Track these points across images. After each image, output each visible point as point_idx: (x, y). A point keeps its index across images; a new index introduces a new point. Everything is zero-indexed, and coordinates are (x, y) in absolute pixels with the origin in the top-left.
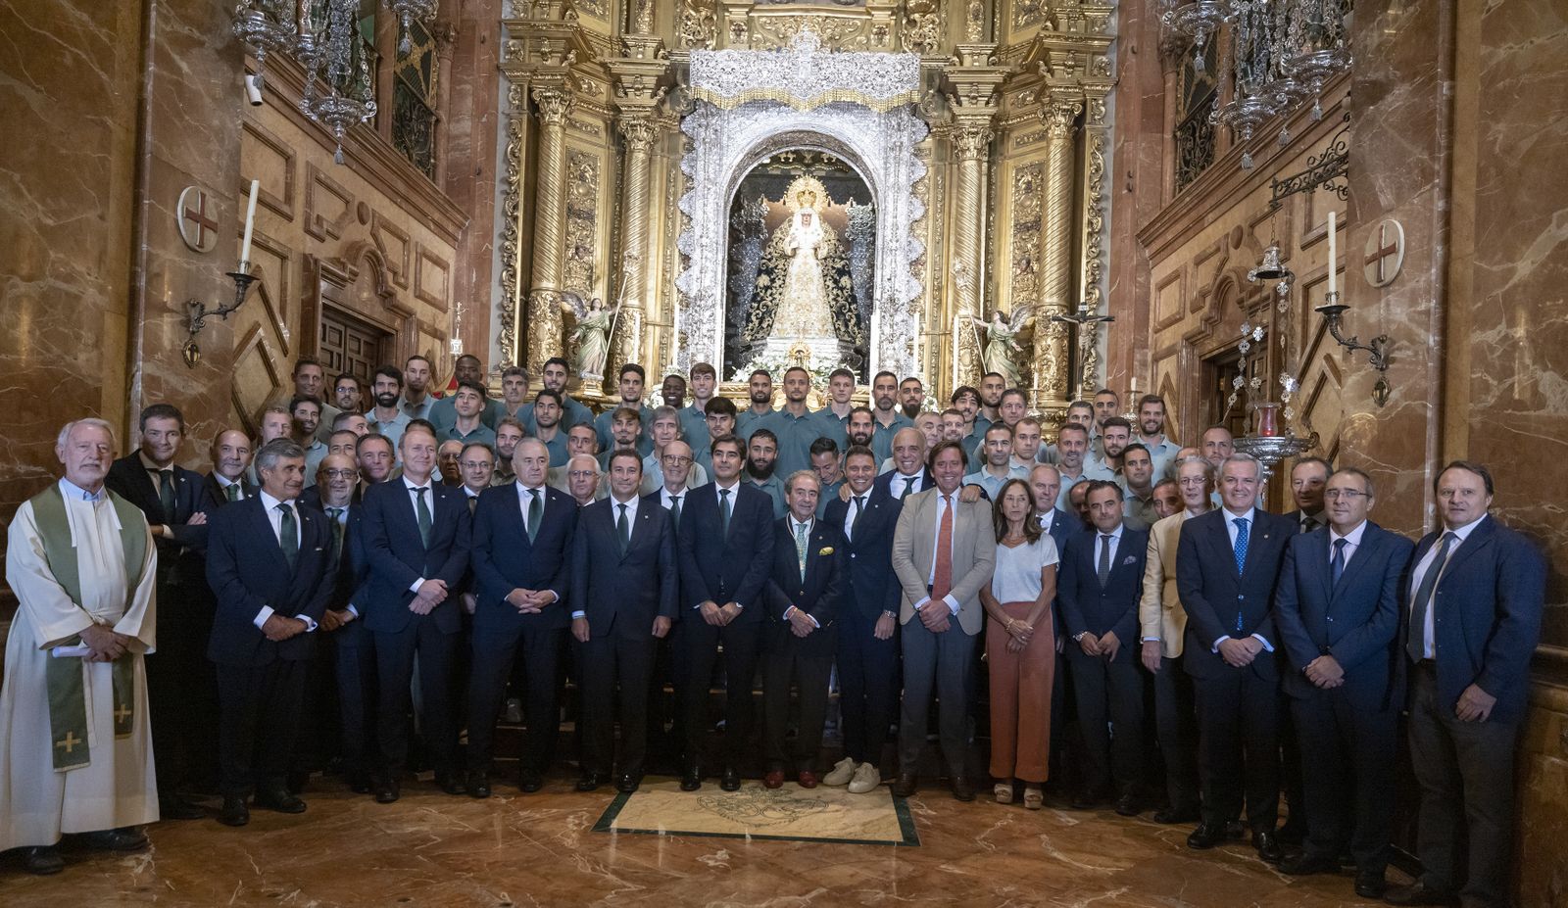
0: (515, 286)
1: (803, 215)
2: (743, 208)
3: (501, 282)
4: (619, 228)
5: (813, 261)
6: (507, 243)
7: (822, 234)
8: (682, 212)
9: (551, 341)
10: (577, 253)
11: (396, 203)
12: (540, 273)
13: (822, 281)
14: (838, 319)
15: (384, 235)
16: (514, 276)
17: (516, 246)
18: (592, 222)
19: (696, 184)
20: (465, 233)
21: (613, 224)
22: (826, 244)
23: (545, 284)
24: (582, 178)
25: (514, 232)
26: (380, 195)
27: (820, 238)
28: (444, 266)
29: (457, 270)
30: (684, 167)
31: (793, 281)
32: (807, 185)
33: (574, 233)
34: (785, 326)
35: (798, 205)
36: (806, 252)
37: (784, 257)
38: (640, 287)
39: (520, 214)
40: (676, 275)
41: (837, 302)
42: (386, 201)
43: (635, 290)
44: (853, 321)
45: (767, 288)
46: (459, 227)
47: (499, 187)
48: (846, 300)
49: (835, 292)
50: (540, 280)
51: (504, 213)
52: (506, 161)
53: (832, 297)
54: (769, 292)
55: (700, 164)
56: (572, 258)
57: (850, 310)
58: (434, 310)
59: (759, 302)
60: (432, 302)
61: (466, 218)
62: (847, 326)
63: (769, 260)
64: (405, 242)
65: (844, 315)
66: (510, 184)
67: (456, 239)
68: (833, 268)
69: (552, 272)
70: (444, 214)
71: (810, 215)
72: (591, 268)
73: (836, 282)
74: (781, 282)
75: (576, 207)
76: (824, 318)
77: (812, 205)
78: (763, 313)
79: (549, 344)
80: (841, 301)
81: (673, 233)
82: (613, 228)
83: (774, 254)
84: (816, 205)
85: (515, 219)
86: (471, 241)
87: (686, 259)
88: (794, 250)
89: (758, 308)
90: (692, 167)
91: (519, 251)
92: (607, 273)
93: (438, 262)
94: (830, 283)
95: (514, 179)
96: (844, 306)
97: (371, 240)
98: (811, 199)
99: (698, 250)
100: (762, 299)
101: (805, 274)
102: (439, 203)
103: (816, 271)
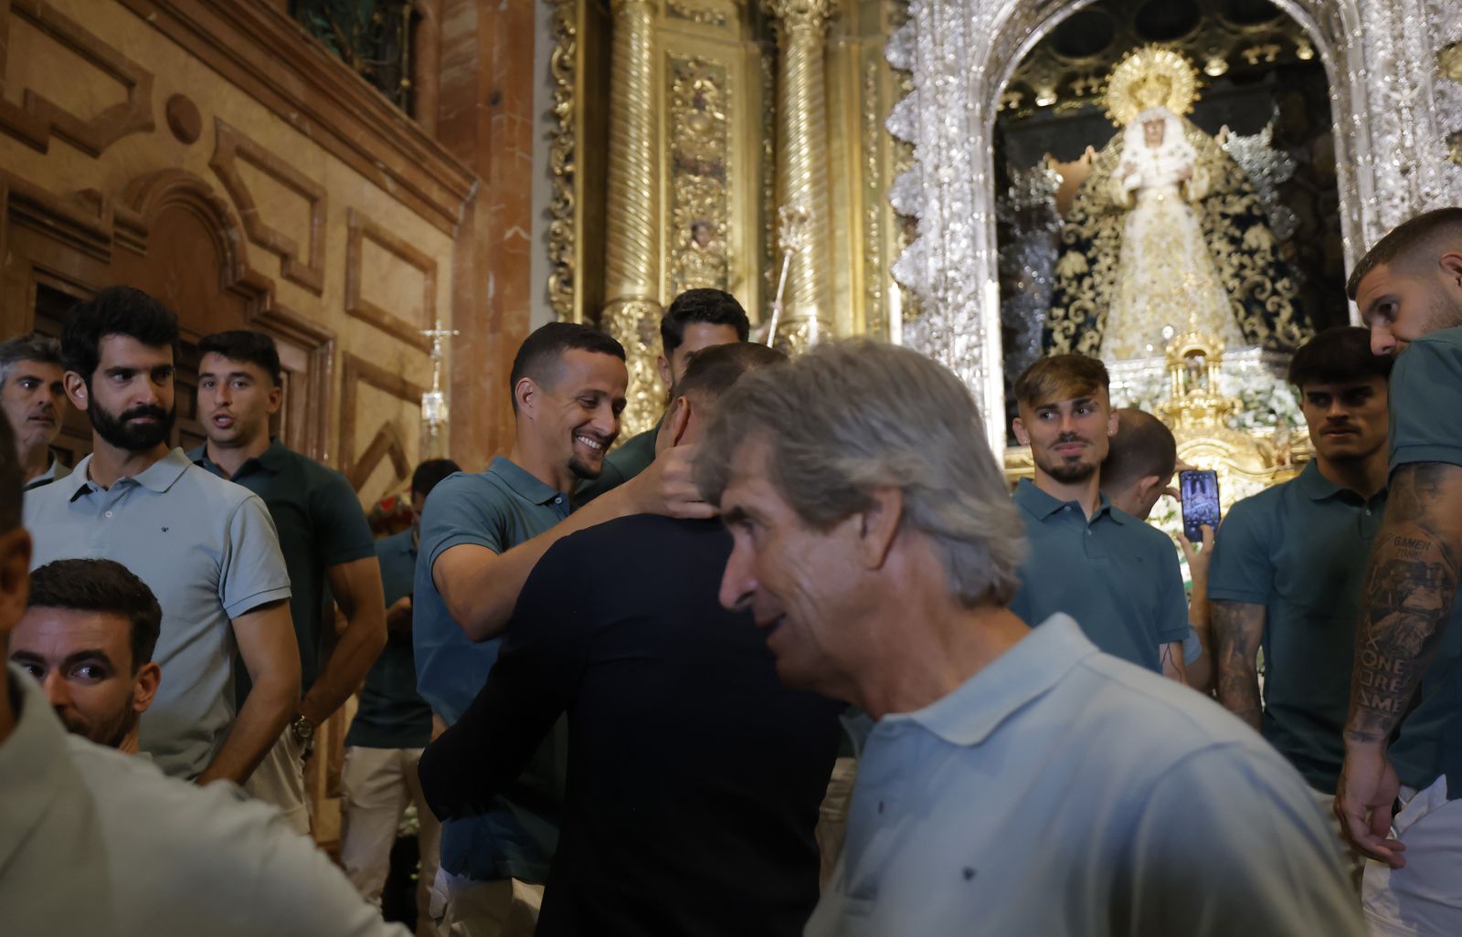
0: (572, 301)
1: (1146, 125)
2: (1012, 184)
3: (548, 294)
4: (773, 186)
5: (1177, 209)
6: (555, 225)
7: (1193, 153)
8: (895, 139)
9: (641, 395)
10: (694, 238)
11: (286, 120)
12: (621, 271)
13: (1202, 243)
14: (1249, 313)
15: (247, 175)
16: (569, 282)
17: (572, 227)
18: (722, 180)
19: (918, 78)
20: (470, 207)
21: (761, 177)
22: (1204, 171)
23: (627, 289)
24: (699, 102)
25: (567, 202)
26: (241, 97)
27: (1190, 160)
28: (427, 267)
29: (458, 276)
30: (893, 56)
31: (1138, 252)
32: (1149, 65)
33: (687, 202)
34: (1129, 342)
35: (1134, 110)
36: (1160, 192)
37: (1115, 211)
38: (817, 282)
39: (576, 168)
40: (891, 256)
41: (1243, 279)
42: (258, 113)
43: (809, 287)
44: (1286, 313)
45: (1079, 278)
46: (457, 194)
47: (540, 128)
48: (1264, 272)
49: (1235, 260)
50: (618, 283)
51: (550, 173)
52: (552, 81)
53: (1228, 271)
54: (1087, 282)
55: (925, 42)
56: (688, 248)
57: (1275, 292)
58: (400, 345)
59: (1067, 307)
60: (396, 331)
61: (470, 179)
62: (1271, 326)
63: (1082, 223)
64: (313, 200)
65: (1262, 304)
66: (557, 117)
67: (452, 220)
68: (1224, 216)
69: (643, 268)
70: (416, 162)
71: (1162, 122)
72: (724, 263)
73: (1235, 242)
74: (1109, 261)
75: (690, 156)
76: (1215, 314)
77: (1164, 101)
78: (1078, 326)
79: (641, 402)
80: (1252, 276)
81: (881, 181)
82: (762, 187)
83: (1092, 210)
84: (1171, 103)
85: (569, 178)
86: (482, 221)
87: (909, 223)
88: (1134, 193)
89: (1066, 317)
90: (909, 52)
91: (577, 237)
92: (754, 268)
93: (403, 253)
94: (1221, 245)
95: (564, 107)
96: (1260, 286)
97: (212, 180)
98: (1160, 91)
99: (934, 204)
100: (1073, 299)
101: (1162, 235)
102: (397, 137)
103: (1187, 225)
